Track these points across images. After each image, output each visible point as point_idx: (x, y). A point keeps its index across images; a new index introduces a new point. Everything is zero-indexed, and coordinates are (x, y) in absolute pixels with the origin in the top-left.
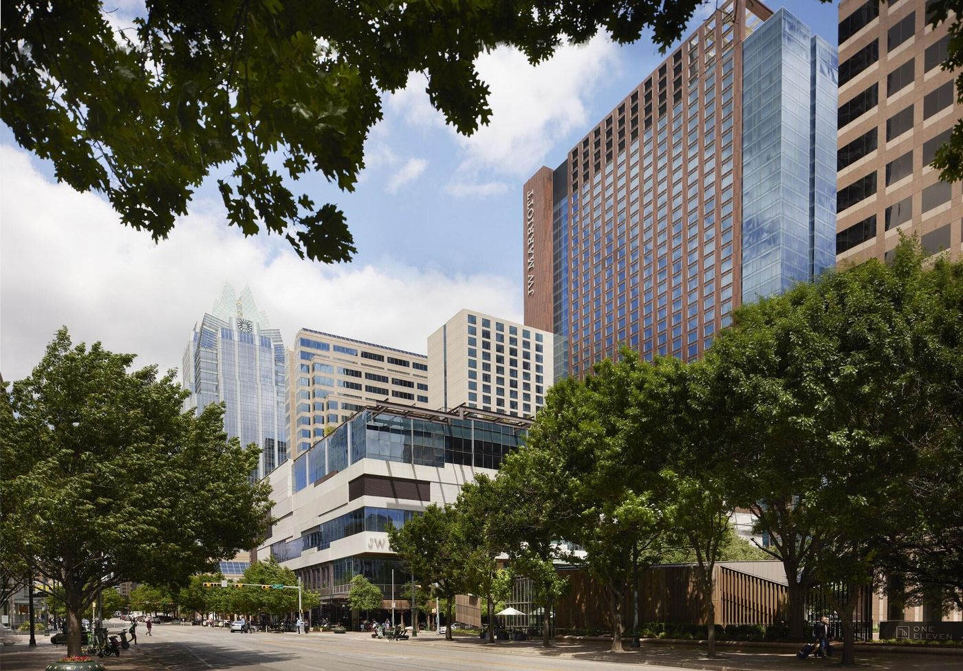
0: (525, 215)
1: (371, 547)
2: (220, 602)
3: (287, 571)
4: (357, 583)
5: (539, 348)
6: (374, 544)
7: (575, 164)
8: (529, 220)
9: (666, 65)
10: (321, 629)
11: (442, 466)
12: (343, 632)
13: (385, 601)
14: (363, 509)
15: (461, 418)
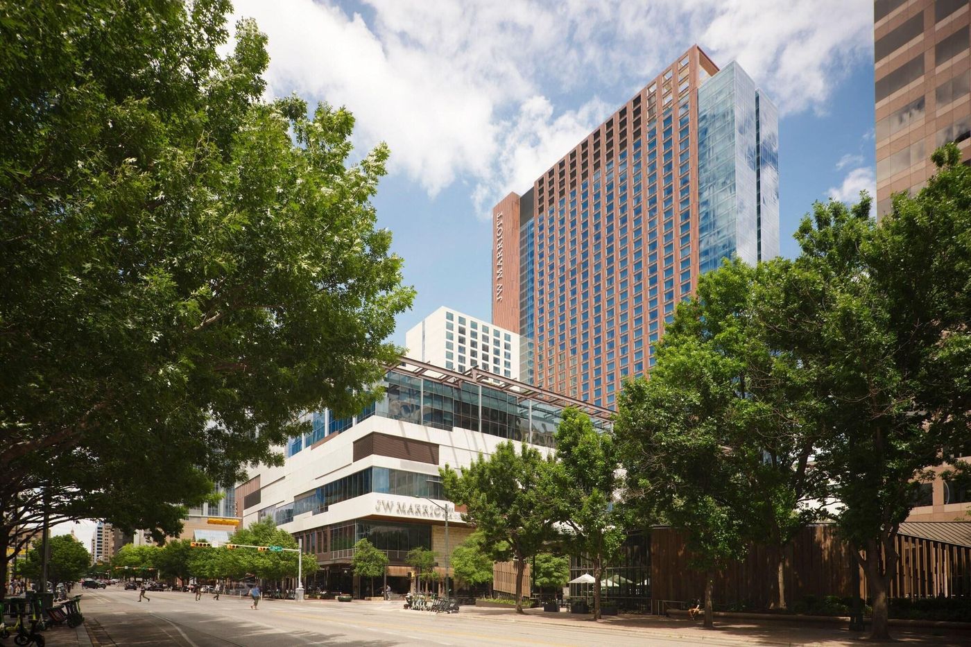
0: (494, 233)
1: (378, 509)
2: (204, 566)
3: (284, 534)
4: (362, 547)
5: (507, 347)
6: (382, 506)
7: (541, 191)
8: (498, 237)
9: (626, 108)
10: (319, 597)
11: (451, 430)
12: (348, 600)
13: (390, 567)
14: (371, 469)
15: (474, 380)
